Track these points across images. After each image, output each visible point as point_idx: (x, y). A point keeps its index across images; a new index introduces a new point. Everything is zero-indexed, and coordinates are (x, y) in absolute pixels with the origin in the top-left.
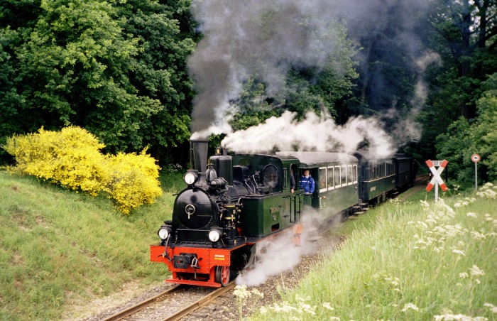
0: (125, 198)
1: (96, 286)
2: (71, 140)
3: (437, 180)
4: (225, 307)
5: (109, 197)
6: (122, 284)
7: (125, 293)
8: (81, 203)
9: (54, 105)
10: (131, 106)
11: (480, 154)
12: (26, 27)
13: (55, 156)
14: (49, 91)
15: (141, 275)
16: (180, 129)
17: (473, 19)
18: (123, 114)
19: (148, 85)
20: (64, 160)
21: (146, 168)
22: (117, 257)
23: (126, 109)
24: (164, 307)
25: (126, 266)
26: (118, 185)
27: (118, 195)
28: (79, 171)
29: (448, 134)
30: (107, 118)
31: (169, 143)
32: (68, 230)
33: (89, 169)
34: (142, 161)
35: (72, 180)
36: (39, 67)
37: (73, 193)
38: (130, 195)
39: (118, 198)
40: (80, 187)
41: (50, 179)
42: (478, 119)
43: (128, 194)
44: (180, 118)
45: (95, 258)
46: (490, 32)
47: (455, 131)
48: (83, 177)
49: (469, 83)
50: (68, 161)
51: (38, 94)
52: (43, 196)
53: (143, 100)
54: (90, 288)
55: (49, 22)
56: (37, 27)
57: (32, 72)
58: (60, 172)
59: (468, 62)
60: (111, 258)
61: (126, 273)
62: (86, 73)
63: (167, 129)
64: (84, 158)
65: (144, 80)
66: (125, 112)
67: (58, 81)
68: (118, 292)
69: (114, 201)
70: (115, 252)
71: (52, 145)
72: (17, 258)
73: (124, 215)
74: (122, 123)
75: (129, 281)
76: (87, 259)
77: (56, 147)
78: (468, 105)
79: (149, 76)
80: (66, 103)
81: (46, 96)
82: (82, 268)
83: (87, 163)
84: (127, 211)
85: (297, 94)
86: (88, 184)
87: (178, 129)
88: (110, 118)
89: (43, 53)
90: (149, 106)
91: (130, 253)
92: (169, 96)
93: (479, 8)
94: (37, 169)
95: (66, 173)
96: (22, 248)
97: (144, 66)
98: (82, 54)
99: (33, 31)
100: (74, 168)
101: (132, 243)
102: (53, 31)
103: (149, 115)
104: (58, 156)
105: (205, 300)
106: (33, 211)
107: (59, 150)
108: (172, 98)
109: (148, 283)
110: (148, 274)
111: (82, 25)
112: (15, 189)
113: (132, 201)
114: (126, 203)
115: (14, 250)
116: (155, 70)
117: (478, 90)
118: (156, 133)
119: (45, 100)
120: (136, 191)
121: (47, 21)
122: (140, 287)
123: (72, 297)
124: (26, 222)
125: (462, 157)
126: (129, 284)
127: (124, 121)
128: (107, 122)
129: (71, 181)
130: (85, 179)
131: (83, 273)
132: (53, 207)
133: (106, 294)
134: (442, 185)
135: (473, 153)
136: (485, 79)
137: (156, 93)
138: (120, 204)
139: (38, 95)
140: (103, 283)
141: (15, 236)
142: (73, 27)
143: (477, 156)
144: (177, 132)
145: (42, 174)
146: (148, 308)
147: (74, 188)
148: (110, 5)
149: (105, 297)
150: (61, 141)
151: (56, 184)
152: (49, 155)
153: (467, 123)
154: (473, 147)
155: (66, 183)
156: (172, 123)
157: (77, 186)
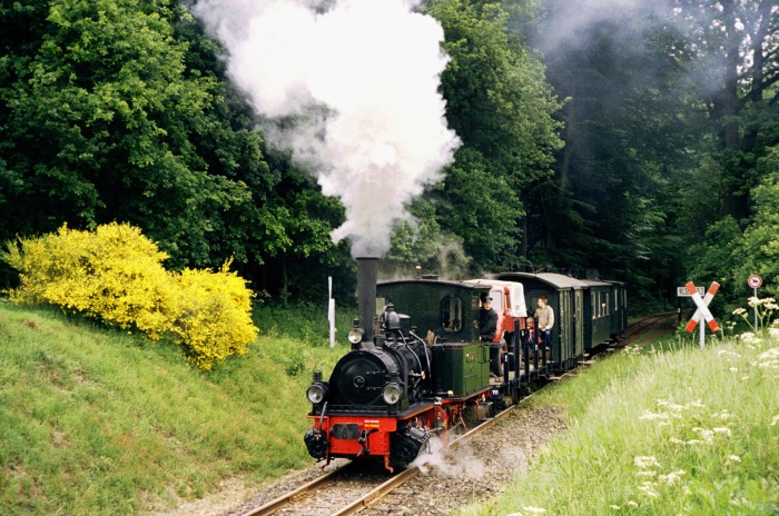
0: (205, 343)
1: (181, 482)
2: (117, 245)
3: (703, 314)
4: (404, 508)
5: (178, 342)
6: (219, 481)
7: (226, 495)
8: (137, 350)
9: (70, 189)
10: (197, 192)
11: (761, 276)
12: (20, 54)
13: (92, 272)
14: (60, 163)
15: (245, 468)
16: (272, 231)
17: (742, 54)
18: (185, 205)
19: (223, 156)
20: (109, 280)
21: (232, 294)
22: (208, 439)
23: (190, 196)
24: (309, 509)
25: (221, 453)
26: (195, 322)
27: (194, 338)
28: (133, 297)
29: (705, 244)
30: (157, 210)
31: (251, 256)
32: (127, 393)
33: (148, 293)
34: (225, 282)
35: (121, 313)
36: (48, 123)
37: (123, 334)
38: (213, 339)
39: (194, 343)
40: (134, 323)
41: (84, 311)
42: (756, 219)
43: (209, 337)
44: (272, 212)
45: (172, 438)
46: (770, 76)
47: (715, 238)
48: (139, 308)
49: (738, 160)
50: (114, 281)
51: (41, 169)
52: (78, 339)
53: (217, 181)
54: (173, 485)
55: (63, 46)
56: (41, 54)
57: (32, 130)
58: (101, 298)
59: (735, 126)
60: (198, 440)
61: (223, 464)
62: (127, 136)
63: (249, 233)
64: (140, 275)
65: (216, 148)
66: (188, 201)
67: (81, 147)
68: (215, 493)
69: (187, 349)
70: (204, 428)
71: (85, 254)
72: (59, 436)
73: (204, 371)
74: (181, 220)
75: (229, 477)
76: (161, 440)
77: (92, 256)
78: (736, 196)
79: (223, 140)
80: (91, 186)
81: (55, 172)
82: (157, 454)
83: (146, 284)
84: (208, 366)
85: (465, 174)
86: (149, 320)
87: (268, 232)
88: (162, 211)
89: (54, 99)
90: (227, 191)
91: (225, 432)
92: (256, 176)
93: (752, 35)
94: (63, 293)
95: (111, 300)
96: (64, 419)
97: (217, 122)
98: (124, 103)
99: (33, 60)
100: (125, 293)
101: (225, 416)
102: (69, 60)
103: (228, 206)
104: (97, 273)
105: (373, 497)
106: (68, 361)
107: (98, 262)
108: (262, 179)
109: (259, 479)
110: (256, 466)
111: (120, 52)
112: (32, 325)
113: (215, 349)
114: (207, 351)
115: (52, 424)
116: (234, 130)
117: (752, 171)
118: (230, 239)
119: (54, 179)
120: (222, 331)
121: (58, 44)
122: (247, 486)
123: (148, 500)
124: (60, 379)
125: (732, 280)
126: (228, 482)
127: (185, 216)
128: (157, 219)
129: (120, 315)
130: (143, 311)
131: (158, 462)
132: (99, 356)
133: (198, 496)
134: (711, 322)
135: (749, 274)
136: (764, 154)
137: (236, 170)
138: (195, 354)
139: (43, 171)
140: (192, 478)
141: (50, 401)
142: (106, 56)
143: (757, 279)
144: (265, 237)
145: (71, 302)
146: (284, 510)
147: (124, 326)
148: (164, 19)
149: (198, 501)
150: (100, 247)
151: (93, 318)
152: (81, 271)
153: (737, 226)
154: (749, 263)
155: (111, 317)
156: (258, 221)
157: (128, 323)
